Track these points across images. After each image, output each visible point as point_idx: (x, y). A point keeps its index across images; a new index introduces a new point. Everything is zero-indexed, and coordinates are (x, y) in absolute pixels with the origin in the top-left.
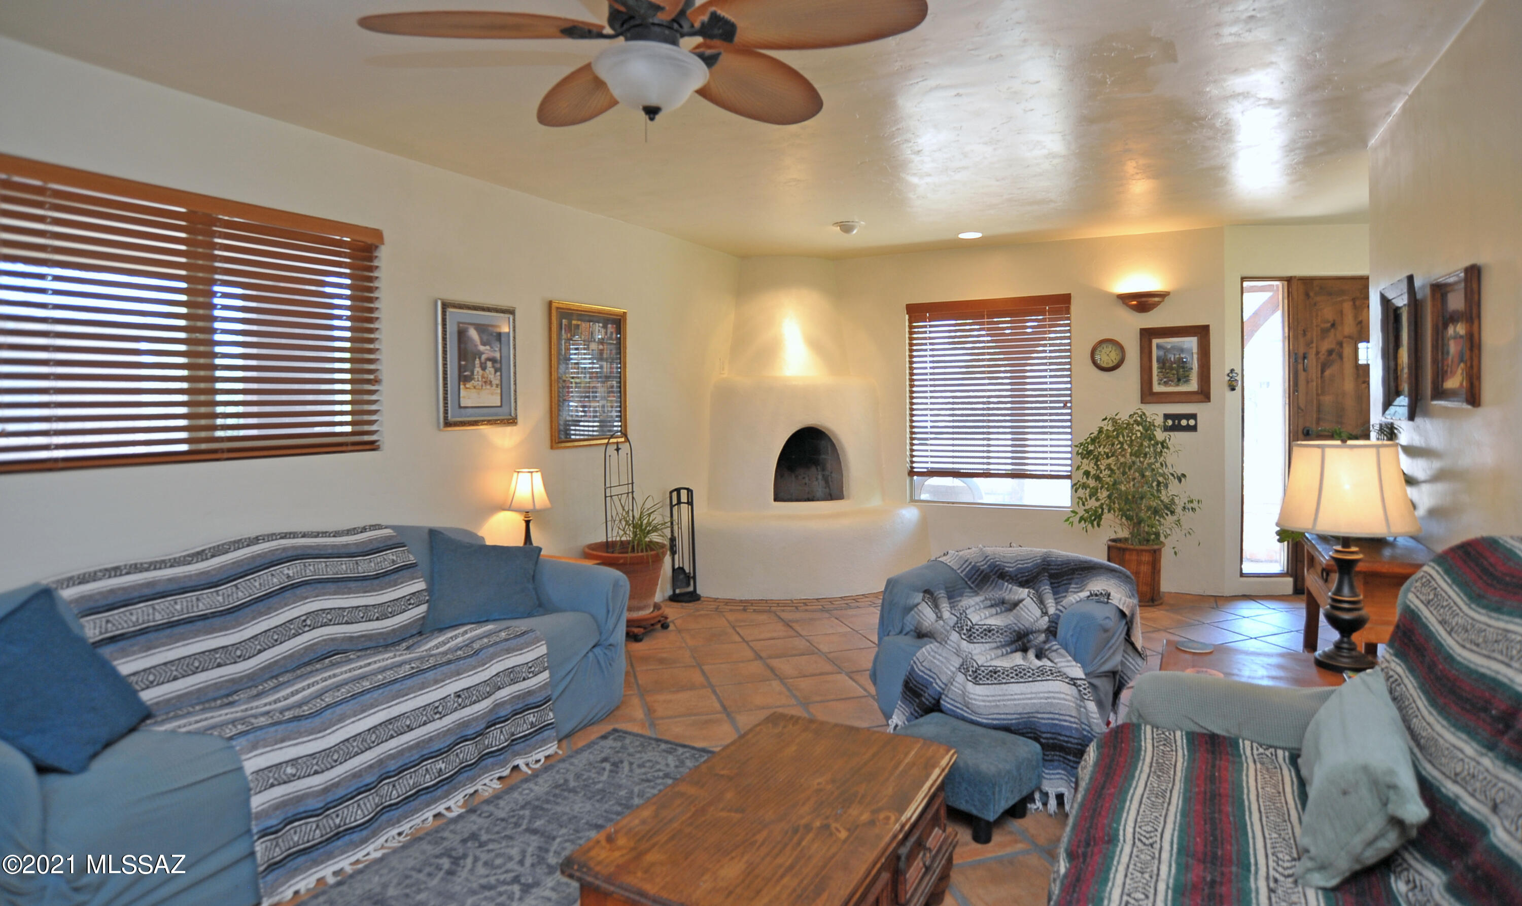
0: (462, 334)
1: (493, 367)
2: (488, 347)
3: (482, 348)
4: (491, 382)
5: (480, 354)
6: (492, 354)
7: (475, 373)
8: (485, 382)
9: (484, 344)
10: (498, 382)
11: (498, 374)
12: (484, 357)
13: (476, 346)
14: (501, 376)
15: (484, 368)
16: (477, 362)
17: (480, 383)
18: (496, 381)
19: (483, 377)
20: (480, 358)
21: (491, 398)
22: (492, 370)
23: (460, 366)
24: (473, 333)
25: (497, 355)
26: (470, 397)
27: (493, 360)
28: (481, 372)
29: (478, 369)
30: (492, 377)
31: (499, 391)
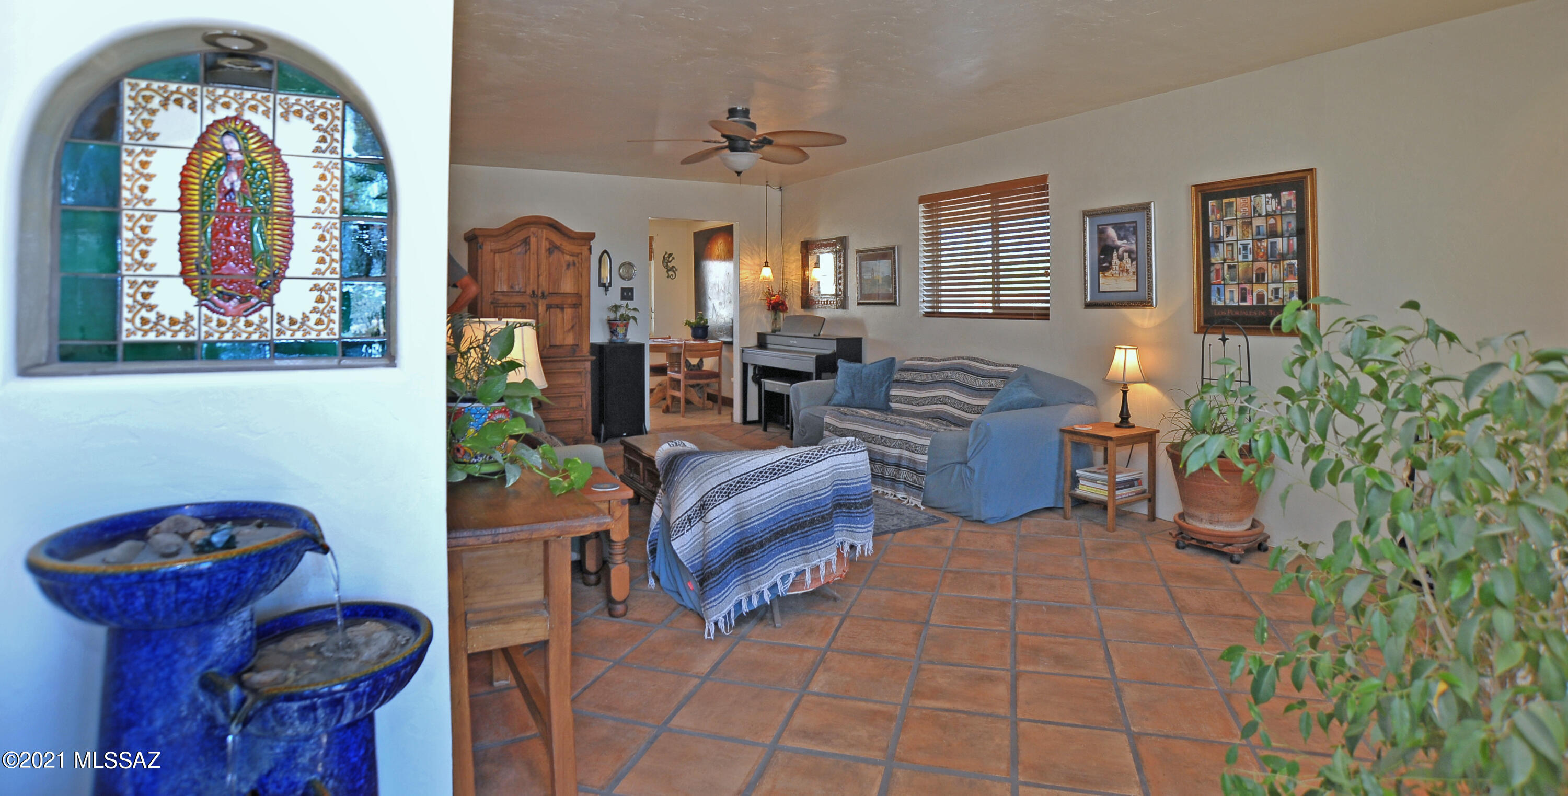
0: (1101, 232)
1: (1130, 257)
2: (1125, 241)
3: (1119, 243)
4: (1128, 270)
5: (1117, 248)
6: (1128, 247)
7: (1113, 263)
8: (1122, 271)
9: (1120, 239)
10: (1134, 270)
11: (1134, 263)
12: (1121, 250)
13: (1114, 241)
14: (1137, 264)
15: (1121, 259)
16: (1115, 254)
17: (1117, 272)
18: (1132, 270)
19: (1120, 266)
20: (1117, 251)
21: (1127, 284)
22: (1129, 261)
23: (1099, 259)
24: (1111, 232)
25: (1134, 247)
26: (1108, 283)
27: (1130, 252)
28: (1118, 262)
29: (1115, 261)
30: (1128, 266)
31: (1135, 278)
